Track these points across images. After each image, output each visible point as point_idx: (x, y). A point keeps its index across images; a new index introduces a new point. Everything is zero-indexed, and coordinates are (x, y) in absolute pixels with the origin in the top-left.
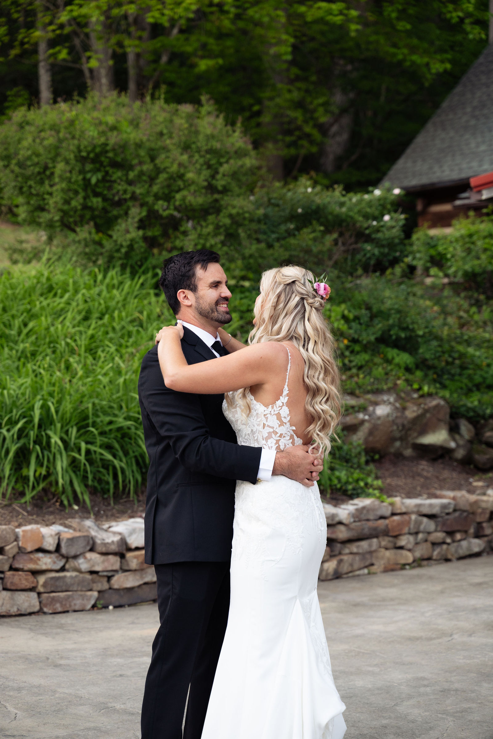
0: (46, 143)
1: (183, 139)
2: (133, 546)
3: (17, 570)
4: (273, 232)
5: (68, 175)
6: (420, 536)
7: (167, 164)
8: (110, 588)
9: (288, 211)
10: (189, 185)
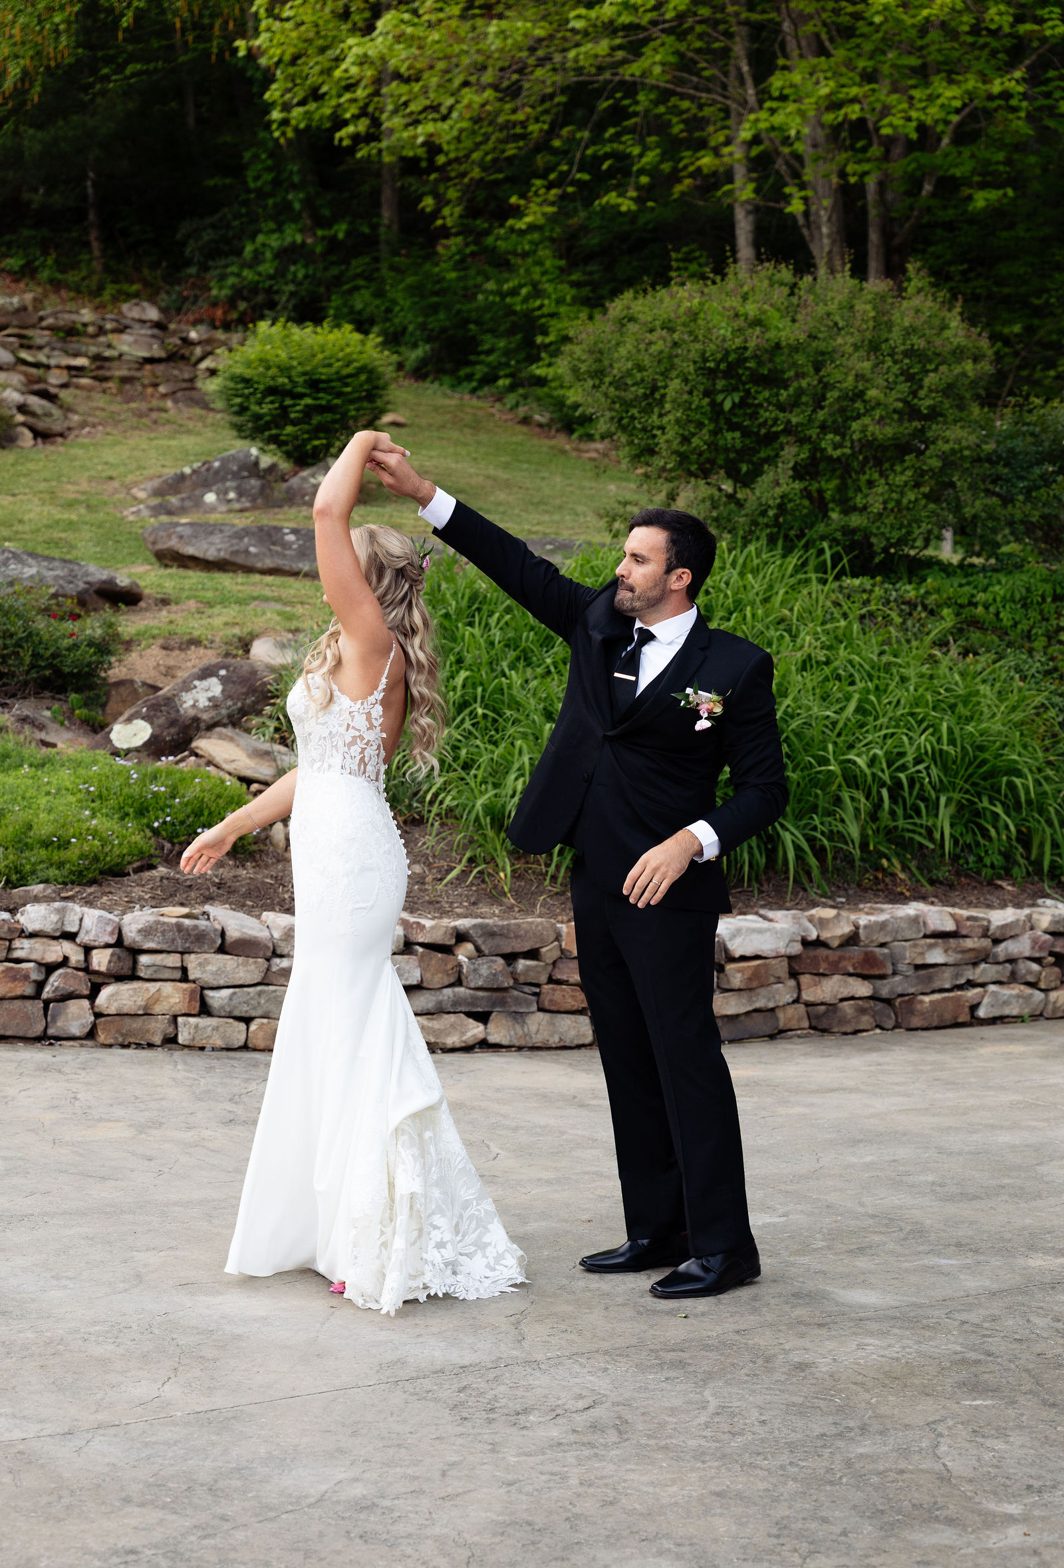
0: (654, 349)
1: (868, 335)
2: (737, 955)
3: (559, 982)
4: (1022, 478)
5: (686, 397)
7: (839, 377)
9: (1047, 444)
10: (873, 408)
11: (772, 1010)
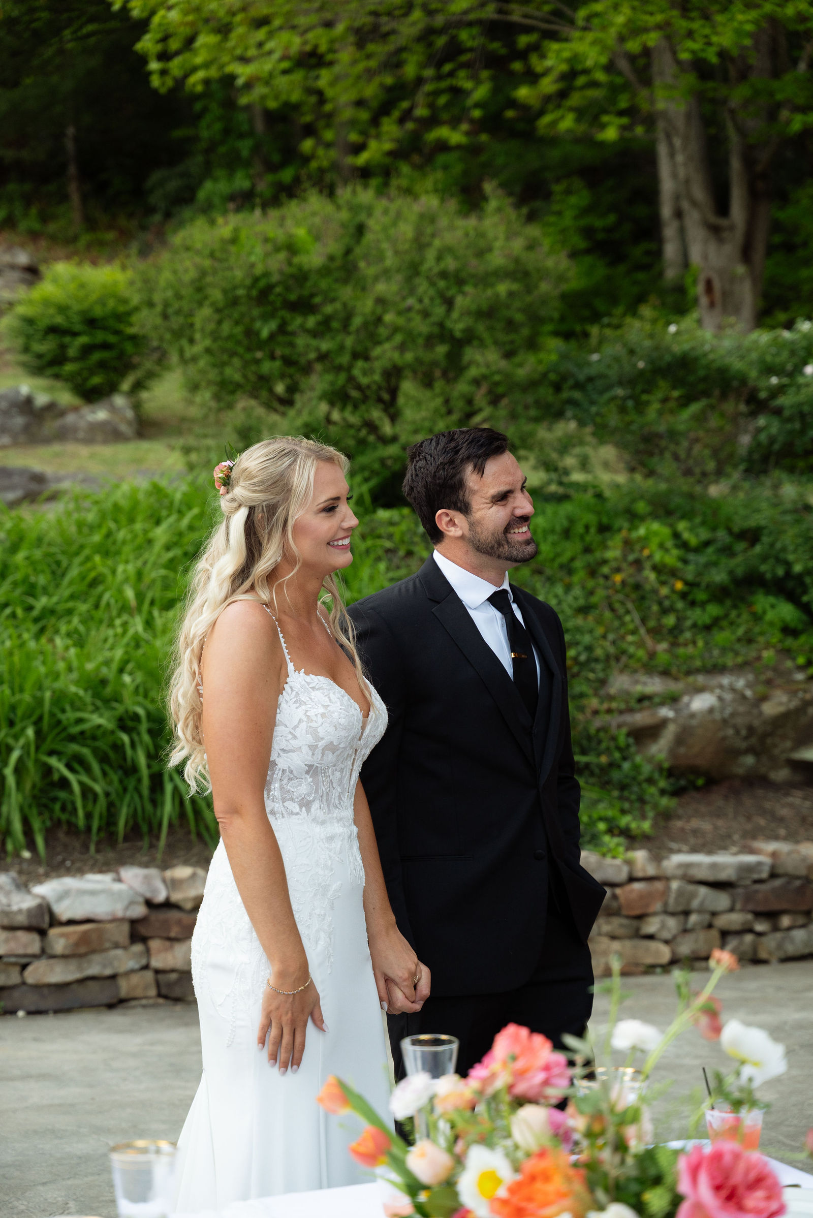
2: (64, 917)
6: (693, 918)
8: (24, 983)
11: (113, 977)
